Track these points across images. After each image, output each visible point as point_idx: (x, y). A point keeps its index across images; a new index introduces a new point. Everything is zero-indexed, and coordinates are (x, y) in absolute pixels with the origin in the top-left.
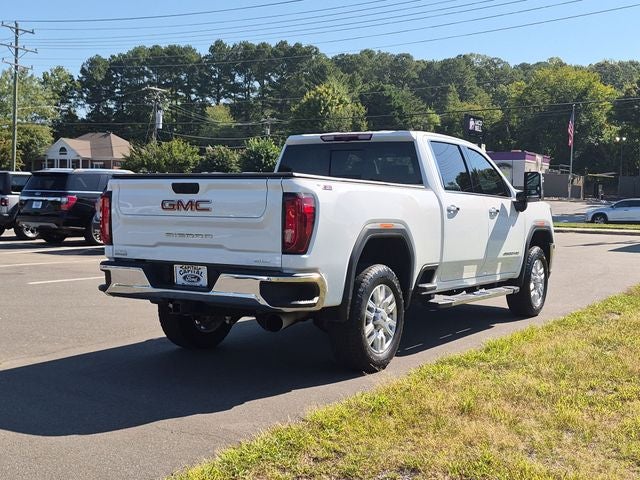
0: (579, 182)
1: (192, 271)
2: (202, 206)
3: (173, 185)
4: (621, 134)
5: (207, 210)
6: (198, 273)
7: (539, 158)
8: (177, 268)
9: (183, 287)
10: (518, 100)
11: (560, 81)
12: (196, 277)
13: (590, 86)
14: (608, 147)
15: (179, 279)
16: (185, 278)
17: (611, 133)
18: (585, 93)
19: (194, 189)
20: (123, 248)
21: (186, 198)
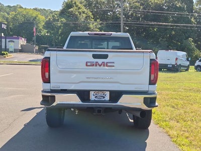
0: (37, 48)
1: (100, 94)
2: (109, 64)
3: (93, 55)
4: (47, 32)
5: (113, 66)
6: (104, 94)
7: (23, 39)
8: (92, 93)
9: (95, 101)
10: (12, 18)
11: (27, 13)
12: (102, 96)
13: (37, 16)
14: (44, 37)
15: (92, 98)
16: (96, 97)
17: (44, 32)
18: (36, 18)
19: (106, 57)
20: (56, 84)
21: (100, 61)
